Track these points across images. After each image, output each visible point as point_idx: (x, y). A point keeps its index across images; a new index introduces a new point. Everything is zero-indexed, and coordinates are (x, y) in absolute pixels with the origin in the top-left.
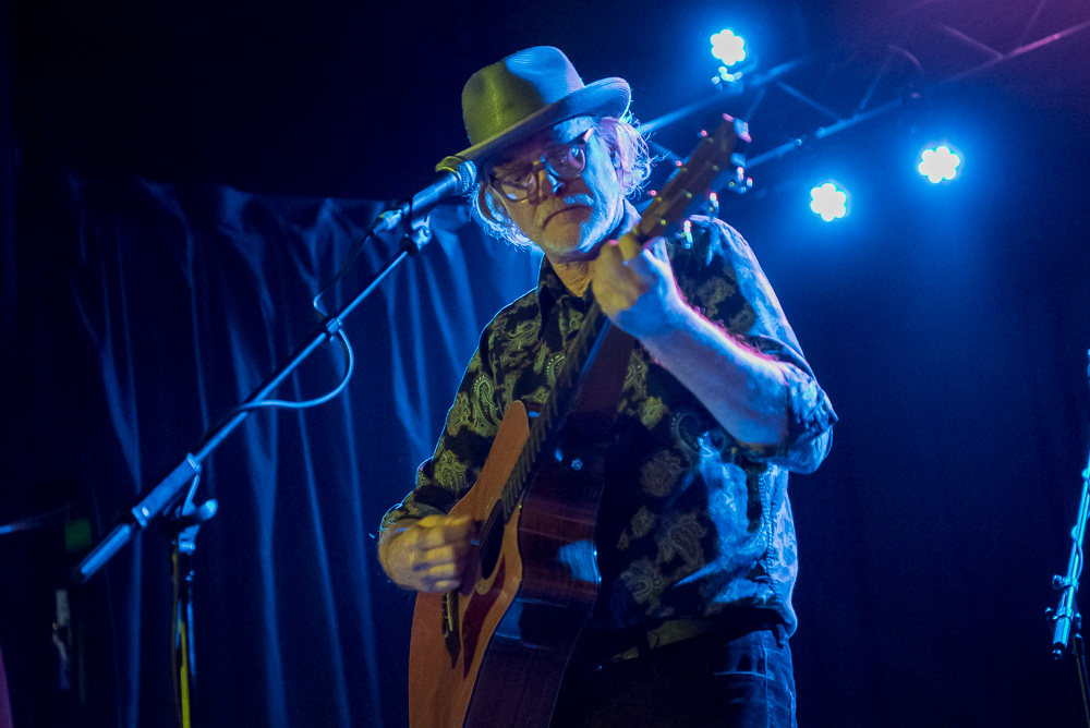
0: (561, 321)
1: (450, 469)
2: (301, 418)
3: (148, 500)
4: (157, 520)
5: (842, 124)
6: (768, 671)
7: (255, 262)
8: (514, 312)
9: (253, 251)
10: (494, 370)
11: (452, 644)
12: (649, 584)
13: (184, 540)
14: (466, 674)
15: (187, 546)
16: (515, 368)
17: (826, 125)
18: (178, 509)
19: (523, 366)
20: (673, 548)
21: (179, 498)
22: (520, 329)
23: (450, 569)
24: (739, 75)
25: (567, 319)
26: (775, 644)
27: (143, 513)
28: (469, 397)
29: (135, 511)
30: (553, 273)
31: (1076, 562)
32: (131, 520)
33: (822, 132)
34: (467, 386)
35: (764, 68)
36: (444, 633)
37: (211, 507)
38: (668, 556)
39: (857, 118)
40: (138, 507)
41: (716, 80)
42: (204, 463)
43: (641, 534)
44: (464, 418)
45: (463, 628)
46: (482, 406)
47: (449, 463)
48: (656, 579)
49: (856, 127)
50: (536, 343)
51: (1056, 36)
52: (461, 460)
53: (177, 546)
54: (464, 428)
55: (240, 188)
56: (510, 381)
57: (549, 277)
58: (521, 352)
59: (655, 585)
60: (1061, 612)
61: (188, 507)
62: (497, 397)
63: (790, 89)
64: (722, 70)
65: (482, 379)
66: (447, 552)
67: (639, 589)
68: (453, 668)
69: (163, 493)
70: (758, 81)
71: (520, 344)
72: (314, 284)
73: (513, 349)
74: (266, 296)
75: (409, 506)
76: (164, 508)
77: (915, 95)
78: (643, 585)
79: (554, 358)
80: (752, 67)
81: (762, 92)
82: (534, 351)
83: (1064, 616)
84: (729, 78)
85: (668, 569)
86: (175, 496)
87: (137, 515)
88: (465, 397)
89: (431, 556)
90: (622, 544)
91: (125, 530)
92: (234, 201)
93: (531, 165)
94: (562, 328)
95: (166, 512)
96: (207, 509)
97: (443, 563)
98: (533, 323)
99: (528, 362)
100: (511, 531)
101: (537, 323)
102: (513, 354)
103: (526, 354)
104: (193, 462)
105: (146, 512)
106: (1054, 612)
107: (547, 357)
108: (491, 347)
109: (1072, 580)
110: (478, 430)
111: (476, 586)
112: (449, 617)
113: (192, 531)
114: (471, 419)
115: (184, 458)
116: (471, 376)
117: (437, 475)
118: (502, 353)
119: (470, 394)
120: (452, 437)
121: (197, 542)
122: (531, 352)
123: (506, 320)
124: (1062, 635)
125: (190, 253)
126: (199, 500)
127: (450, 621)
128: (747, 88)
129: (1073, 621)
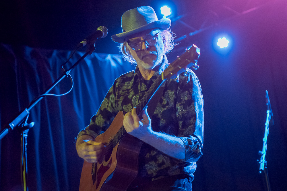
0: (139, 86)
1: (100, 121)
2: (59, 99)
3: (14, 122)
4: (16, 127)
6: (185, 188)
7: (35, 68)
8: (125, 78)
9: (34, 64)
10: (117, 94)
11: (94, 178)
12: (154, 169)
13: (24, 134)
14: (97, 188)
15: (26, 135)
16: (123, 95)
18: (23, 124)
19: (125, 95)
20: (162, 160)
21: (23, 121)
22: (126, 83)
23: (95, 158)
25: (141, 85)
26: (188, 181)
27: (12, 125)
28: (108, 100)
29: (10, 125)
30: (139, 71)
31: (265, 147)
32: (9, 127)
34: (108, 97)
36: (92, 174)
37: (33, 124)
38: (161, 162)
40: (11, 123)
42: (30, 111)
43: (153, 154)
44: (106, 106)
45: (98, 173)
46: (111, 103)
47: (100, 118)
48: (156, 168)
50: (130, 89)
52: (103, 118)
53: (22, 135)
54: (105, 109)
56: (121, 99)
57: (138, 72)
58: (125, 91)
59: (155, 169)
60: (262, 161)
61: (26, 124)
62: (116, 102)
63: (182, 22)
65: (112, 96)
66: (94, 153)
67: (151, 170)
68: (93, 185)
69: (18, 119)
71: (125, 88)
73: (123, 89)
75: (87, 131)
76: (18, 124)
78: (152, 169)
79: (135, 96)
82: (129, 91)
83: (262, 162)
85: (160, 165)
86: (22, 121)
87: (11, 126)
88: (107, 99)
89: (90, 153)
90: (147, 156)
91: (7, 130)
92: (28, 50)
93: (141, 40)
94: (139, 88)
95: (19, 125)
96: (31, 125)
97: (94, 156)
98: (130, 82)
99: (127, 94)
100: (115, 150)
101: (131, 83)
102: (123, 91)
103: (127, 91)
104: (27, 111)
105: (13, 125)
106: (259, 161)
107: (133, 95)
108: (116, 87)
110: (109, 110)
111: (103, 162)
112: (94, 169)
113: (27, 131)
114: (108, 106)
115: (24, 109)
116: (110, 94)
117: (96, 121)
118: (120, 90)
119: (108, 99)
120: (101, 110)
121: (28, 134)
122: (128, 92)
123: (122, 80)
124: (262, 167)
125: (16, 64)
126: (29, 122)
127: (94, 171)
129: (265, 164)
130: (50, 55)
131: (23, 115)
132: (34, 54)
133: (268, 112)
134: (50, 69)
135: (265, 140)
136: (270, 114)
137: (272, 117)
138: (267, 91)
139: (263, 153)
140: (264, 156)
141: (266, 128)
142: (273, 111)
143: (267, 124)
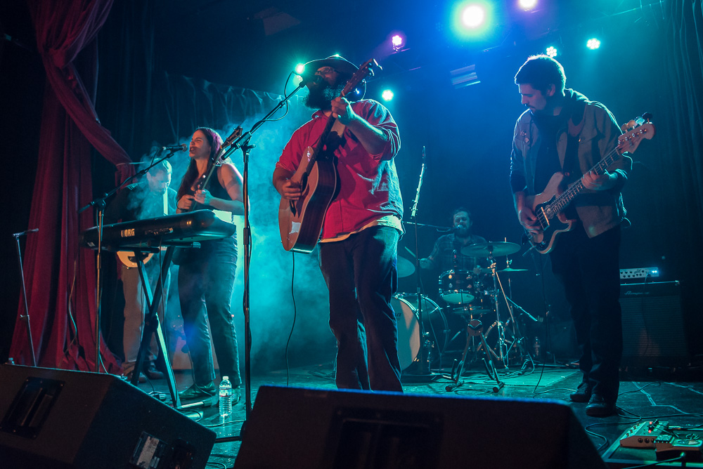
7: (211, 100)
9: (210, 97)
31: (417, 197)
55: (209, 81)
92: (207, 84)
109: (416, 201)
130: (225, 90)
134: (225, 104)
135: (418, 190)
138: (424, 146)
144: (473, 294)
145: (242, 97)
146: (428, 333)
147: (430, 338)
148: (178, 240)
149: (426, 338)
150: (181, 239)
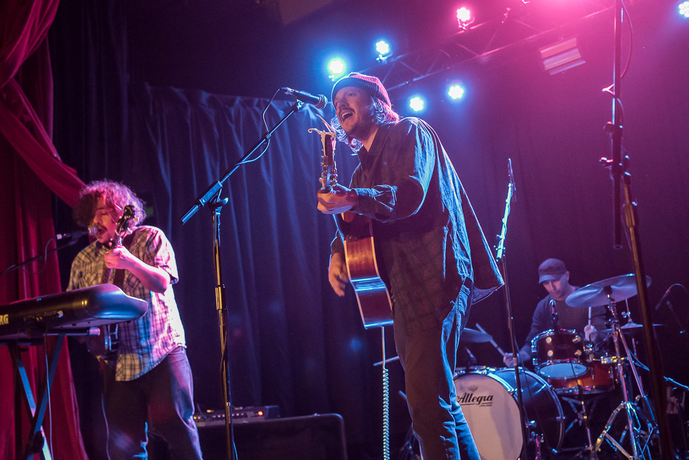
3: (204, 197)
4: (208, 203)
5: (422, 77)
7: (212, 119)
9: (211, 113)
13: (217, 212)
15: (218, 214)
17: (416, 77)
18: (215, 200)
24: (386, 58)
27: (203, 201)
29: (200, 201)
31: (504, 230)
32: (199, 203)
33: (415, 80)
35: (394, 56)
37: (227, 200)
39: (427, 75)
40: (201, 199)
41: (378, 59)
42: (223, 184)
49: (427, 78)
51: (497, 50)
53: (214, 213)
60: (499, 247)
61: (218, 200)
63: (403, 64)
64: (380, 56)
69: (210, 194)
70: (392, 60)
72: (233, 127)
74: (216, 130)
76: (210, 200)
77: (448, 68)
80: (390, 55)
81: (394, 64)
83: (500, 249)
84: (383, 59)
86: (214, 195)
91: (197, 207)
92: (205, 96)
96: (225, 201)
104: (220, 184)
106: (497, 247)
109: (503, 236)
113: (220, 208)
115: (217, 182)
121: (221, 213)
124: (500, 255)
125: (189, 114)
126: (222, 197)
128: (388, 63)
129: (503, 250)
130: (231, 103)
131: (215, 188)
132: (212, 101)
133: (510, 185)
135: (505, 220)
136: (513, 187)
137: (514, 192)
138: (509, 159)
139: (501, 237)
140: (502, 241)
141: (507, 205)
142: (517, 185)
143: (508, 201)
144: (585, 363)
145: (254, 111)
146: (533, 422)
147: (537, 429)
148: (70, 326)
149: (532, 429)
150: (74, 325)
